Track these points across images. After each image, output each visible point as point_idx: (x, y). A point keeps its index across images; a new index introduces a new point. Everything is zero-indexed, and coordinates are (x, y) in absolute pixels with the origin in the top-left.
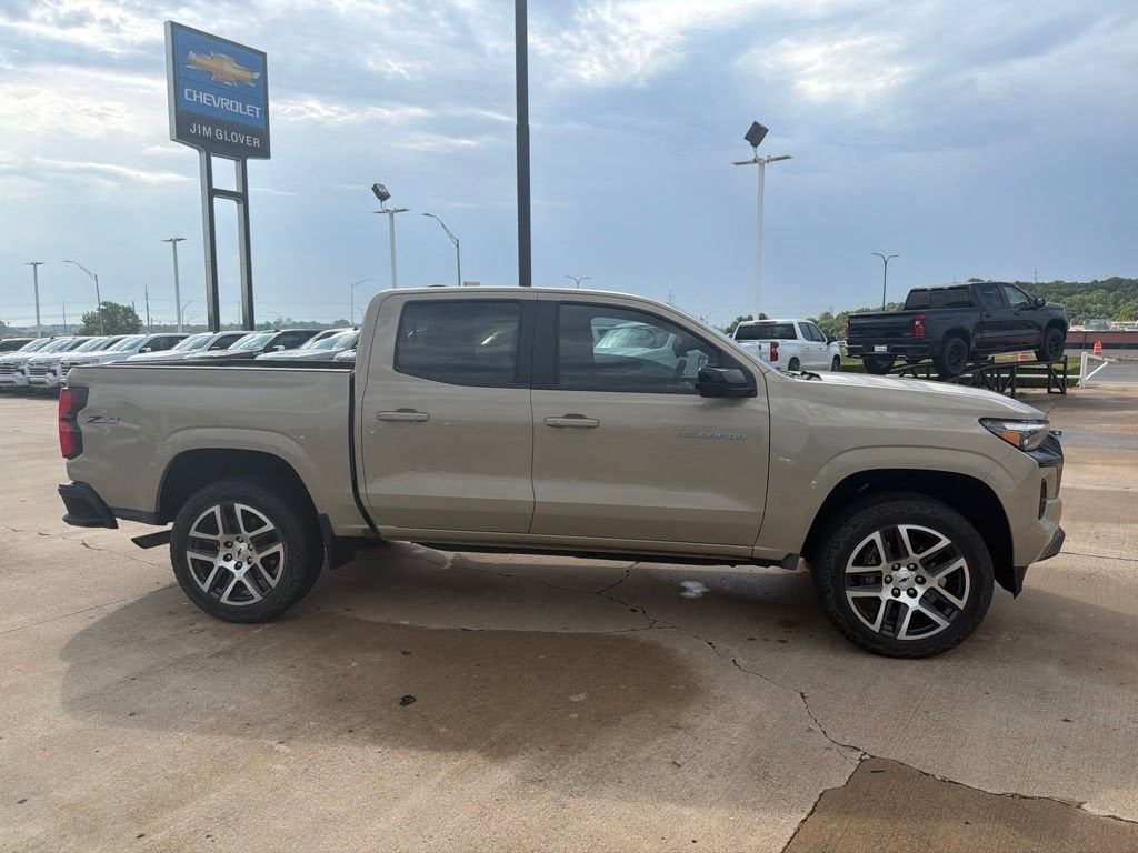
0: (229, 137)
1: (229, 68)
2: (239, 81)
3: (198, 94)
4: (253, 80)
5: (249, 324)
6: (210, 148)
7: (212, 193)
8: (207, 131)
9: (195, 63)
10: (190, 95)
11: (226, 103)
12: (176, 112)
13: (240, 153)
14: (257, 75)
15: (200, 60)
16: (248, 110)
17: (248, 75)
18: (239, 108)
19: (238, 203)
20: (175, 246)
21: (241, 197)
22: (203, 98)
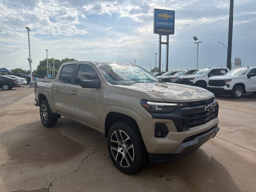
0: (165, 31)
1: (166, 16)
2: (168, 18)
3: (159, 23)
4: (171, 17)
5: (167, 70)
6: (161, 34)
7: (161, 43)
8: (161, 30)
9: (159, 16)
10: (158, 23)
11: (165, 24)
12: (155, 27)
13: (167, 34)
14: (172, 16)
15: (160, 15)
16: (170, 24)
17: (170, 16)
18: (168, 24)
19: (166, 45)
20: (156, 55)
21: (167, 43)
22: (160, 23)
